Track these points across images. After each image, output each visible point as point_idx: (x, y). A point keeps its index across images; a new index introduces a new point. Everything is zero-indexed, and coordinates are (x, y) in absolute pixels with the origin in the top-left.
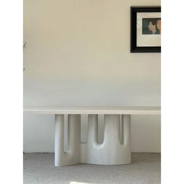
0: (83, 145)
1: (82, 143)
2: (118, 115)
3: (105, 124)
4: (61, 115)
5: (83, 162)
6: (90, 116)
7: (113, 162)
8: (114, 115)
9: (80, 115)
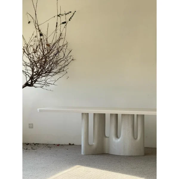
0: (107, 139)
1: (106, 137)
2: (132, 115)
3: (122, 122)
4: (85, 114)
5: (106, 153)
6: (111, 115)
7: (127, 153)
8: (128, 115)
9: (105, 114)
